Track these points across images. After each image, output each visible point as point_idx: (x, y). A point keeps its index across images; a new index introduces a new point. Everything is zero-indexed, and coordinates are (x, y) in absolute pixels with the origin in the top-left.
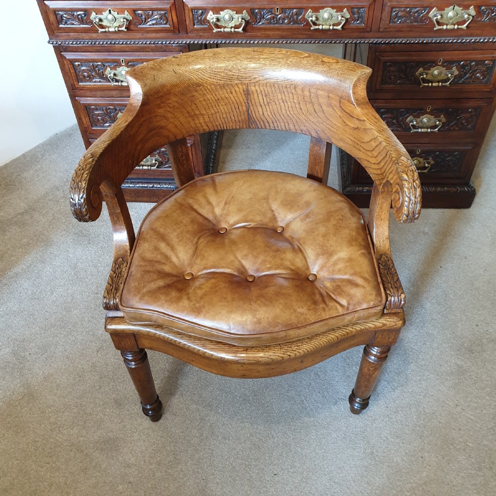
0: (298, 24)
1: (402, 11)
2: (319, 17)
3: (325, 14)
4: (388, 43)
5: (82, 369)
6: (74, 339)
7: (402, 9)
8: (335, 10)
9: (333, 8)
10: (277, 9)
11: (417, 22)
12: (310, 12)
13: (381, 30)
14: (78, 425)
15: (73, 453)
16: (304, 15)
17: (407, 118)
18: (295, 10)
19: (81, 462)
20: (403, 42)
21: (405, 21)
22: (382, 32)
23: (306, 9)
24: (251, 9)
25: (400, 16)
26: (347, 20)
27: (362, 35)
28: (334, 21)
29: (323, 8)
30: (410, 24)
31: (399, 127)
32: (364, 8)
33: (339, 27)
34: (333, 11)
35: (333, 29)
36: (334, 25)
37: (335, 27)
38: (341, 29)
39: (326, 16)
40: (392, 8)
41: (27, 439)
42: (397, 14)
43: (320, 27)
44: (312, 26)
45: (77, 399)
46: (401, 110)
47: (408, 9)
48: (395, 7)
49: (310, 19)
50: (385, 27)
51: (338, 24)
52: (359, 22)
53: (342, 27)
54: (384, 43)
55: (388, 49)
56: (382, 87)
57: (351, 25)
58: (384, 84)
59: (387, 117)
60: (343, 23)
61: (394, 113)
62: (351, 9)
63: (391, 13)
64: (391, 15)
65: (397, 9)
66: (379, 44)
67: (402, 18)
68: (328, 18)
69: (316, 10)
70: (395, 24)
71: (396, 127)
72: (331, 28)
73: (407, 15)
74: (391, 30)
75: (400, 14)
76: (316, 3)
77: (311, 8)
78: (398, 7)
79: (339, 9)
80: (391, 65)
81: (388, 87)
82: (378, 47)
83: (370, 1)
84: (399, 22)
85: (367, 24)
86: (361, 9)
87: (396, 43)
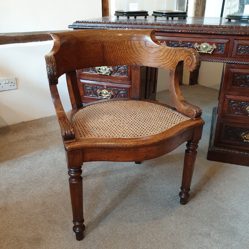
1: (244, 47)
2: (200, 47)
3: (204, 45)
4: (236, 64)
5: (38, 203)
6: (40, 189)
7: (244, 46)
9: (208, 43)
10: (180, 42)
13: (233, 56)
14: (23, 228)
15: (14, 241)
16: (193, 46)
17: (246, 107)
18: (189, 43)
19: (16, 246)
20: (244, 63)
21: (245, 53)
22: (233, 57)
23: (195, 43)
24: (168, 41)
25: (243, 50)
26: (215, 49)
27: (222, 58)
28: (208, 49)
29: (203, 42)
30: (248, 54)
31: (242, 113)
32: (224, 44)
33: (210, 53)
34: (208, 45)
35: (207, 53)
36: (208, 51)
37: (208, 52)
38: (211, 54)
39: (204, 46)
42: (241, 48)
43: (201, 52)
44: (197, 51)
45: (29, 215)
46: (243, 102)
47: (247, 47)
48: (240, 45)
49: (196, 47)
50: (235, 54)
51: (210, 51)
52: (221, 51)
53: (212, 53)
54: (234, 63)
55: (236, 67)
56: (233, 88)
57: (217, 52)
58: (233, 86)
59: (235, 105)
60: (212, 50)
61: (239, 104)
62: (217, 44)
63: (238, 47)
64: (238, 49)
65: (241, 46)
66: (232, 63)
67: (243, 51)
68: (205, 48)
69: (199, 43)
70: (240, 54)
71: (240, 112)
72: (206, 52)
73: (247, 49)
74: (238, 56)
75: (242, 49)
76: (200, 40)
77: (197, 42)
78: (242, 45)
79: (211, 44)
80: (237, 75)
81: (236, 88)
82: (231, 65)
83: (227, 41)
84: (242, 53)
85: (225, 52)
86: (222, 45)
87: (241, 64)
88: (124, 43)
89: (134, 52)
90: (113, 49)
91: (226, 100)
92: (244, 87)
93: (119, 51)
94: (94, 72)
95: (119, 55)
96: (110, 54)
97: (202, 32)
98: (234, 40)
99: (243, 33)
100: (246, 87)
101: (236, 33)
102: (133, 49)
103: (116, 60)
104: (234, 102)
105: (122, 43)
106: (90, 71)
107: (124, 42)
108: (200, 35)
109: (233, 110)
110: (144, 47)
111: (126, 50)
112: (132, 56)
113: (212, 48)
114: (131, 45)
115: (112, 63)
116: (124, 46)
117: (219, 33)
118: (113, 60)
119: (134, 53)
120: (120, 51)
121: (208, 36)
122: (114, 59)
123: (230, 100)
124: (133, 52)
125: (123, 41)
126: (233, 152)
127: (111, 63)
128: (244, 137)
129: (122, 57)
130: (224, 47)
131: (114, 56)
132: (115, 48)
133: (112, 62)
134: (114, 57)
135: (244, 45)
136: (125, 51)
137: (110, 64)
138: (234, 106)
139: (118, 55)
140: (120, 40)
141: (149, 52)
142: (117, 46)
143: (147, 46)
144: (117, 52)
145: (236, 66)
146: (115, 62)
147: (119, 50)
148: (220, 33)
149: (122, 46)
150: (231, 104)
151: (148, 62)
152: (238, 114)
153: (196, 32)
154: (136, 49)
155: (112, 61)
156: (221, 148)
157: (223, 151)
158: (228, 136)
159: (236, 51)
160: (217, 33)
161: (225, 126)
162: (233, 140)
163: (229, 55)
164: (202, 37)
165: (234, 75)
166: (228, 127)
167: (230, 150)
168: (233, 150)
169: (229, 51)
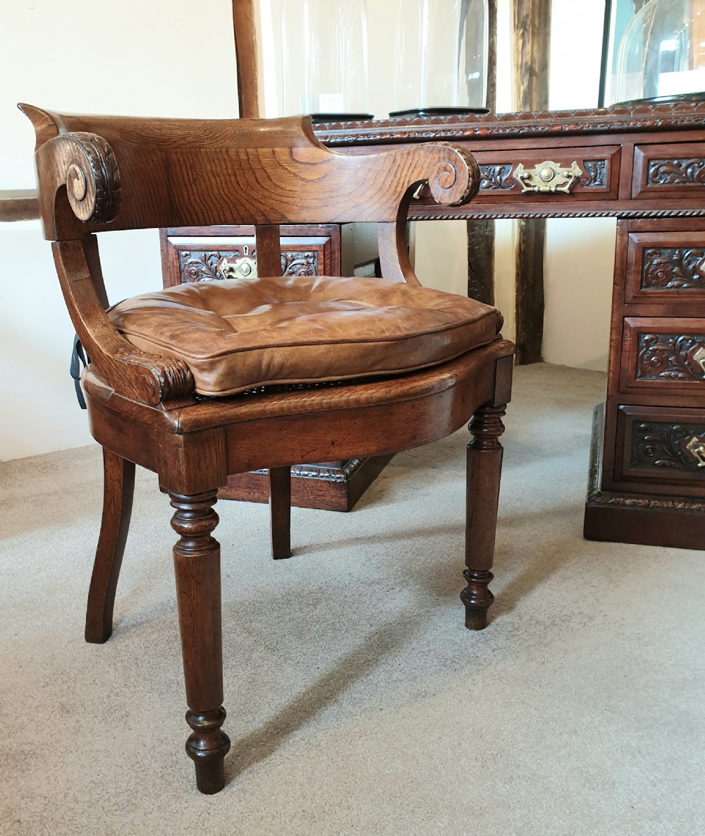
0: (503, 188)
1: (665, 165)
2: (533, 175)
3: (543, 170)
4: (647, 217)
7: (666, 161)
8: (559, 164)
9: (556, 161)
11: (693, 181)
12: (520, 168)
13: (634, 196)
16: (512, 173)
17: (694, 351)
18: (498, 167)
20: (672, 214)
21: (672, 180)
22: (636, 199)
23: (515, 164)
25: (663, 173)
26: (577, 178)
27: (603, 204)
28: (559, 179)
29: (540, 161)
30: (681, 184)
31: (681, 371)
32: (604, 160)
33: (566, 189)
34: (556, 166)
35: (556, 191)
36: (557, 186)
37: (559, 189)
38: (568, 192)
39: (545, 173)
40: (649, 160)
42: (657, 170)
43: (536, 189)
44: (523, 189)
46: (681, 338)
47: (676, 162)
48: (654, 159)
49: (520, 175)
50: (639, 190)
51: (563, 185)
52: (597, 183)
53: (569, 189)
54: (640, 217)
55: (649, 227)
56: (644, 293)
57: (585, 187)
58: (646, 287)
59: (657, 350)
60: (571, 181)
61: (670, 343)
62: (583, 163)
63: (647, 167)
64: (648, 171)
65: (657, 162)
66: (633, 217)
67: (666, 175)
68: (548, 177)
69: (529, 165)
70: (657, 185)
71: (675, 370)
72: (553, 189)
73: (675, 171)
74: (651, 194)
75: (662, 169)
76: (529, 156)
77: (523, 162)
78: (659, 159)
79: (566, 164)
80: (655, 253)
81: (654, 293)
82: (632, 223)
83: (614, 150)
84: (662, 182)
85: (610, 185)
86: (599, 163)
87: (661, 217)
88: (228, 155)
89: (257, 181)
90: (196, 172)
91: (629, 334)
92: (679, 286)
93: (213, 179)
95: (216, 192)
96: (189, 188)
97: (533, 129)
98: (635, 145)
99: (658, 121)
100: (686, 288)
101: (639, 125)
102: (254, 173)
103: (208, 208)
104: (652, 339)
105: (222, 155)
107: (227, 152)
108: (530, 140)
109: (652, 364)
110: (286, 163)
111: (235, 175)
112: (253, 194)
113: (570, 174)
114: (248, 159)
115: (194, 217)
116: (229, 165)
117: (585, 129)
118: (197, 209)
119: (259, 184)
120: (217, 178)
121: (553, 142)
122: (200, 203)
123: (639, 332)
124: (254, 181)
125: (223, 150)
126: (668, 507)
127: (191, 218)
128: (699, 453)
129: (224, 197)
130: (605, 171)
131: (201, 196)
132: (201, 168)
133: (197, 214)
134: (199, 196)
135: (665, 159)
136: (233, 179)
137: (189, 220)
138: (654, 351)
139: (210, 192)
140: (215, 146)
141: (304, 179)
142: (207, 165)
143: (298, 162)
144: (208, 183)
145: (647, 224)
146: (203, 213)
147: (214, 175)
148: (591, 128)
149: (223, 163)
150: (644, 347)
151: (303, 208)
152: (669, 377)
153: (516, 131)
154: (262, 171)
155: (196, 212)
156: (626, 495)
157: (634, 505)
158: (646, 452)
159: (642, 179)
160: (579, 128)
161: (634, 421)
162: (663, 466)
163: (622, 194)
164: (535, 146)
165: (644, 252)
166: (642, 423)
167: (657, 500)
168: (666, 501)
169: (622, 181)
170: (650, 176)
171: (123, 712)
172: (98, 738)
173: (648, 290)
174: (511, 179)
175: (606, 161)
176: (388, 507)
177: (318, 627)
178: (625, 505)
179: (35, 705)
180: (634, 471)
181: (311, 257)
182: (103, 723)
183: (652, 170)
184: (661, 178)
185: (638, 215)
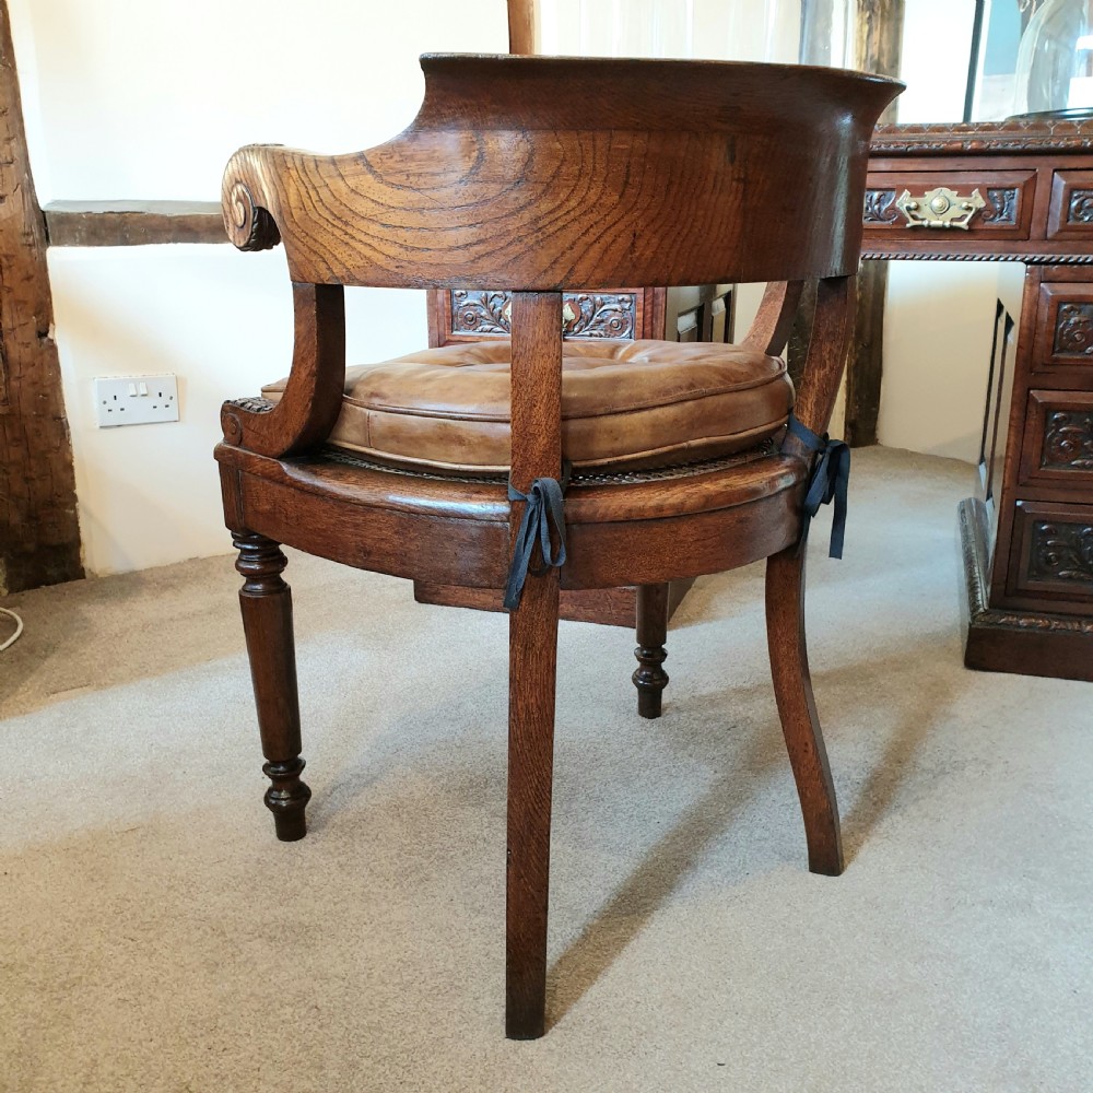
0: (881, 220)
2: (922, 205)
3: (935, 199)
4: (1065, 263)
8: (956, 192)
9: (952, 188)
12: (906, 196)
13: (1049, 235)
14: (235, 891)
15: (201, 933)
16: (894, 202)
18: (876, 193)
19: (211, 951)
22: (1053, 240)
23: (899, 190)
25: (1088, 207)
26: (979, 212)
27: (1010, 245)
28: (955, 212)
29: (931, 188)
32: (1014, 189)
33: (963, 224)
34: (952, 195)
35: (951, 227)
36: (952, 220)
37: (955, 224)
38: (967, 228)
39: (937, 203)
40: (1071, 192)
41: (105, 893)
42: (1081, 203)
43: (925, 223)
44: (908, 222)
48: (1078, 190)
49: (906, 205)
50: (1057, 228)
51: (961, 219)
52: (1003, 217)
53: (968, 224)
54: (1057, 263)
55: (1066, 276)
56: (1057, 360)
57: (987, 223)
58: (1059, 352)
59: (1069, 432)
60: (970, 215)
61: (1087, 424)
62: (987, 191)
63: (1068, 199)
64: (1070, 204)
65: (1081, 193)
66: (1047, 263)
68: (942, 208)
69: (917, 192)
70: (1080, 223)
72: (947, 224)
74: (1072, 234)
75: (1087, 203)
76: (918, 180)
77: (909, 188)
78: (1085, 190)
79: (965, 191)
80: (1072, 309)
81: (1070, 360)
82: (1045, 271)
83: (1026, 176)
84: (1087, 218)
85: (1019, 221)
86: (1008, 192)
87: (1084, 263)
91: (1035, 411)
94: (499, 329)
97: (926, 146)
98: (1055, 170)
99: (1087, 140)
101: (1062, 144)
104: (1064, 418)
106: (480, 328)
108: (919, 160)
109: (1062, 449)
113: (970, 205)
117: (992, 147)
121: (949, 164)
123: (1049, 408)
126: (1073, 630)
130: (1015, 202)
138: (1066, 433)
145: (1066, 272)
148: (999, 147)
150: (1053, 428)
152: (1083, 466)
153: (903, 148)
156: (1021, 614)
157: (1030, 626)
158: (1048, 561)
159: (1062, 214)
160: (985, 146)
161: (1035, 522)
162: (1070, 578)
163: (1035, 231)
164: (926, 168)
165: (1059, 307)
166: (1044, 523)
167: (1060, 620)
168: (1071, 622)
169: (1036, 216)
170: (1072, 211)
171: (422, 875)
172: (395, 907)
173: (1061, 356)
174: (893, 208)
175: (1017, 191)
176: (711, 625)
177: (648, 772)
178: (1019, 626)
179: (306, 865)
180: (1032, 584)
181: (627, 302)
182: (398, 888)
183: (1074, 204)
184: (1086, 214)
185: (1054, 260)
